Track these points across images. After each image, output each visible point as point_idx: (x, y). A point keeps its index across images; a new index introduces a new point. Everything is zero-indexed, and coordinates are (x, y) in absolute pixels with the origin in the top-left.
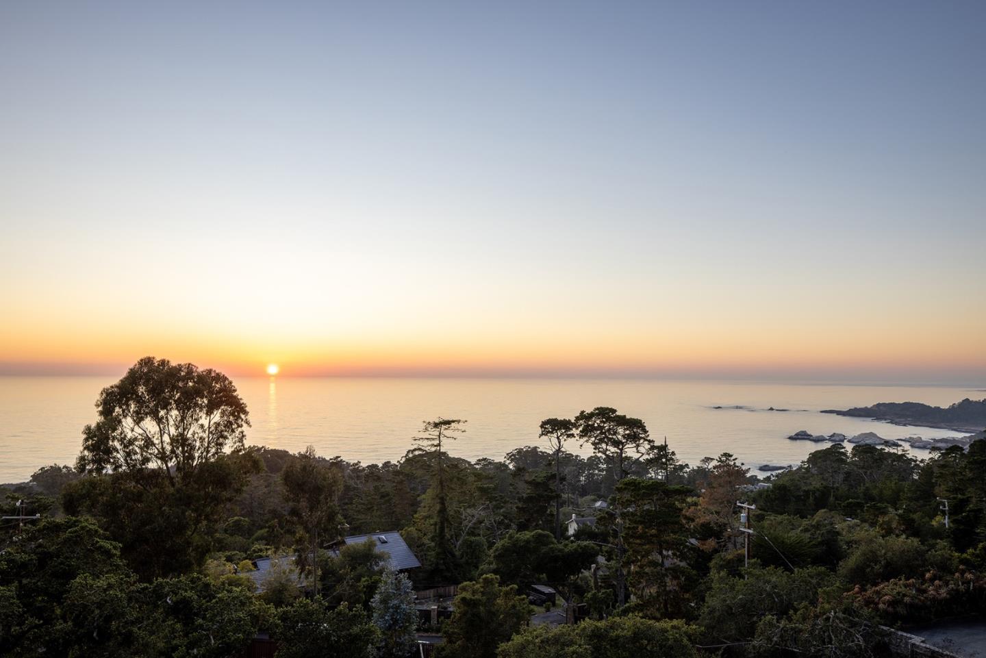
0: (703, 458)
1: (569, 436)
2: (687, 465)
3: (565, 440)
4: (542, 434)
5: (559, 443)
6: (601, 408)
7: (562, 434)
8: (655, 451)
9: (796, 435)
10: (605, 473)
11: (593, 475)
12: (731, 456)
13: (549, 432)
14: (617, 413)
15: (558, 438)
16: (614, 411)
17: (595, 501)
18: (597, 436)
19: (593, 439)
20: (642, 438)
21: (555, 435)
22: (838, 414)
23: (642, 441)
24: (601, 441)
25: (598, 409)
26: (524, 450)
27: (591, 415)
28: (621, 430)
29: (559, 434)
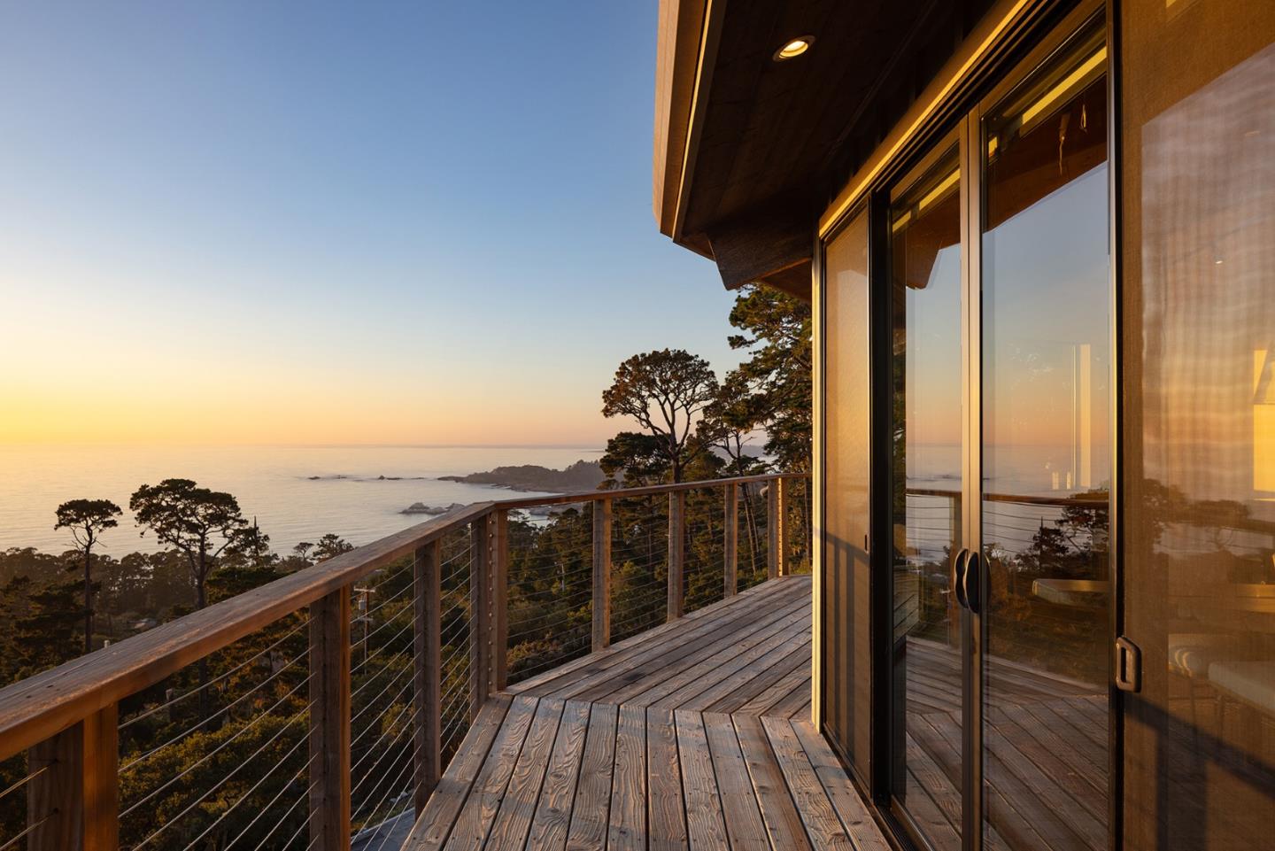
0: (298, 544)
1: (107, 524)
2: (276, 555)
3: (101, 531)
4: (61, 524)
5: (90, 535)
6: (173, 480)
7: (93, 523)
8: (241, 536)
9: (412, 508)
10: (151, 577)
11: (132, 582)
12: (337, 537)
13: (72, 520)
14: (197, 487)
15: (88, 528)
16: (192, 484)
17: (138, 619)
18: (165, 519)
19: (159, 524)
20: (230, 518)
21: (83, 524)
22: (457, 482)
23: (230, 522)
24: (171, 526)
25: (167, 482)
26: (8, 554)
27: (157, 491)
28: (201, 510)
29: (90, 523)
